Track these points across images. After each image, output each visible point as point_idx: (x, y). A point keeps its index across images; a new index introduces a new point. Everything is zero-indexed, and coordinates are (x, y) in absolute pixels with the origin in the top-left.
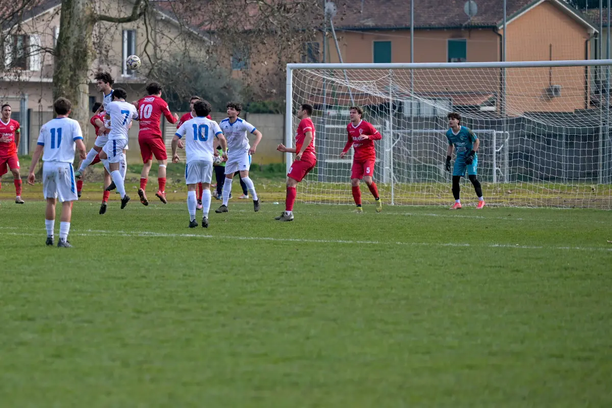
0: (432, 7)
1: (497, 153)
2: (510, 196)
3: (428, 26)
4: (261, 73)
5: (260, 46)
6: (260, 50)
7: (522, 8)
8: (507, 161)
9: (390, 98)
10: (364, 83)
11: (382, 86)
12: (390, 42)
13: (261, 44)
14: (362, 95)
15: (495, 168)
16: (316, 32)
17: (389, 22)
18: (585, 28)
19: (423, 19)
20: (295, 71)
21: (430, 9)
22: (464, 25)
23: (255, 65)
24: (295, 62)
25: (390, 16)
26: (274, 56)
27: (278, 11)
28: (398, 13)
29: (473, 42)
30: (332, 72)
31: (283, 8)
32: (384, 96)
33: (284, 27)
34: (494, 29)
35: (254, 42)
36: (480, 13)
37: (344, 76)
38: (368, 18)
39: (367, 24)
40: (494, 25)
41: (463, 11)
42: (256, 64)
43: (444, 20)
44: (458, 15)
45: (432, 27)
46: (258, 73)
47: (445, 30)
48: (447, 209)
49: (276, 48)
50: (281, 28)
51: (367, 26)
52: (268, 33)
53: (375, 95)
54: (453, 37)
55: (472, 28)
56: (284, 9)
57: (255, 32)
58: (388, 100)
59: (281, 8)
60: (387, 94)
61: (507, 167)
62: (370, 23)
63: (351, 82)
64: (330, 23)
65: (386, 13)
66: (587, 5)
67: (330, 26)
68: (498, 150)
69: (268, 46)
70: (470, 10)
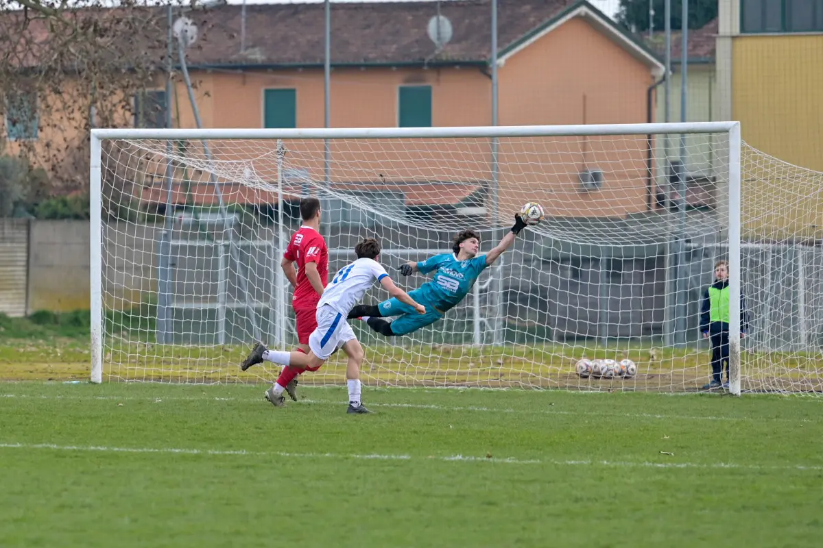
0: (368, 26)
1: (481, 291)
2: (500, 369)
3: (362, 62)
4: (54, 146)
5: (52, 99)
6: (50, 103)
7: (532, 30)
8: (499, 304)
9: (279, 191)
10: (232, 164)
11: (264, 169)
12: (293, 91)
13: (53, 93)
14: (229, 185)
15: (477, 319)
16: (154, 71)
17: (290, 55)
18: (648, 66)
19: (353, 49)
20: (106, 142)
21: (367, 31)
22: (427, 60)
23: (41, 131)
24: (114, 127)
25: (293, 43)
26: (77, 115)
27: (85, 34)
28: (309, 37)
29: (444, 91)
30: (183, 145)
31: (91, 29)
32: (269, 188)
33: (94, 63)
34: (482, 68)
35: (41, 89)
36: (456, 39)
37: (205, 151)
38: (253, 46)
39: (252, 57)
40: (483, 59)
41: (426, 35)
42: (44, 129)
43: (391, 51)
44: (417, 41)
45: (369, 63)
46: (48, 145)
47: (394, 68)
48: (381, 392)
49: (81, 101)
50: (88, 63)
51: (251, 60)
52: (66, 72)
53: (251, 185)
54: (407, 81)
55: (441, 66)
56: (95, 31)
57: (40, 72)
58: (276, 194)
59: (89, 27)
60: (275, 184)
61: (499, 316)
62: (258, 56)
63: (207, 163)
64: (178, 55)
65: (285, 39)
66: (652, 25)
67: (178, 61)
68: (484, 287)
69: (66, 97)
70: (439, 33)
